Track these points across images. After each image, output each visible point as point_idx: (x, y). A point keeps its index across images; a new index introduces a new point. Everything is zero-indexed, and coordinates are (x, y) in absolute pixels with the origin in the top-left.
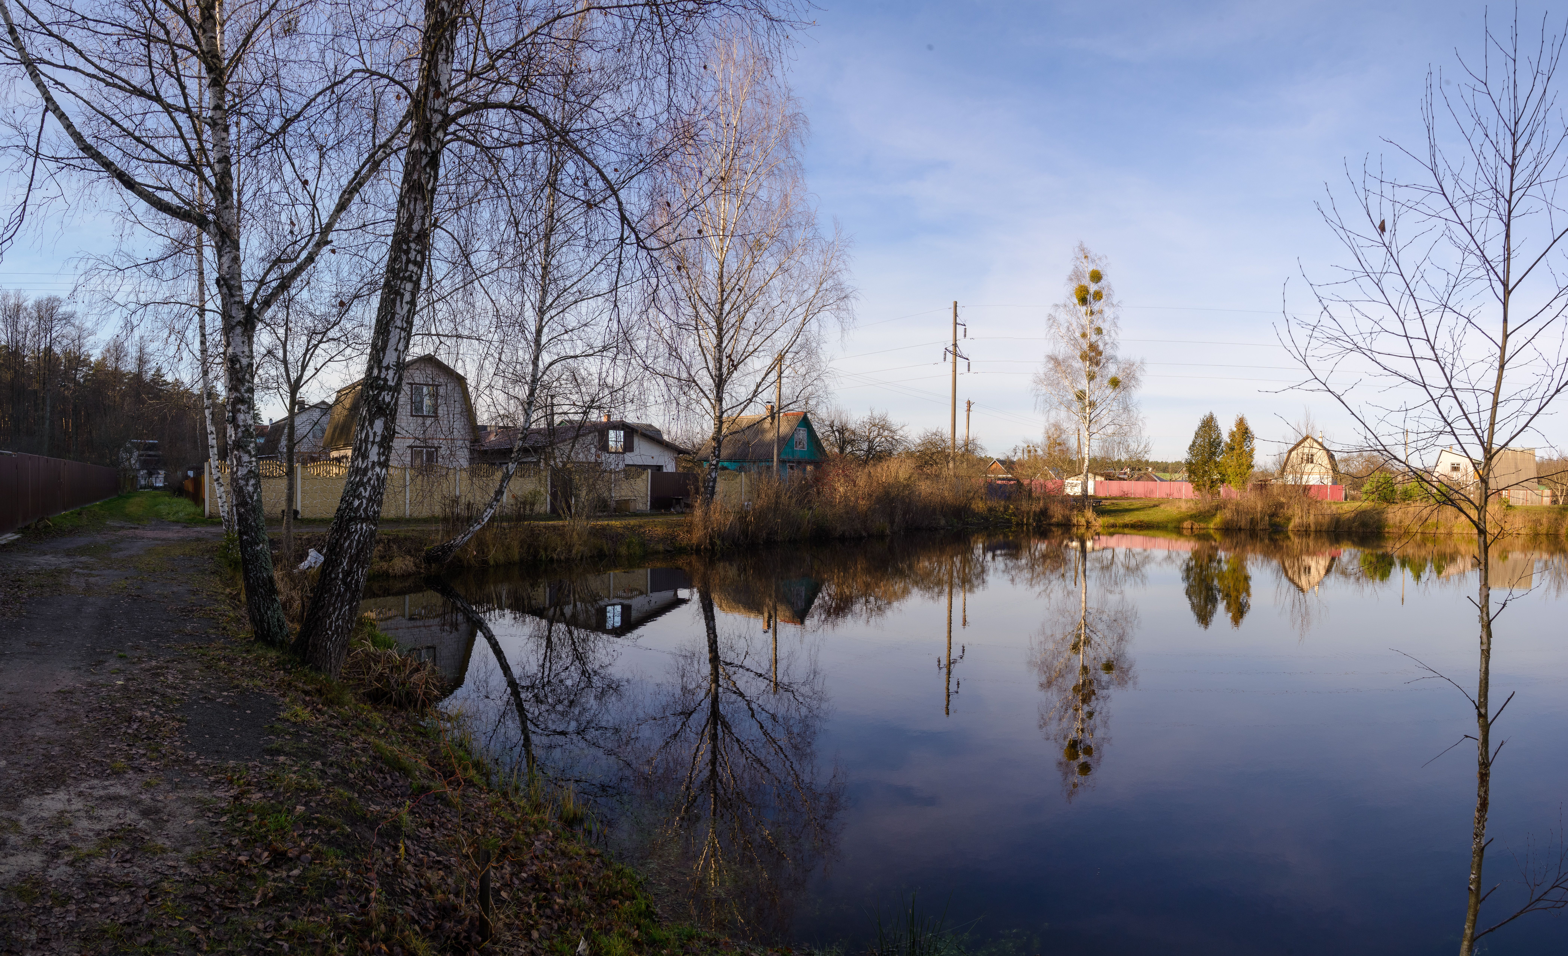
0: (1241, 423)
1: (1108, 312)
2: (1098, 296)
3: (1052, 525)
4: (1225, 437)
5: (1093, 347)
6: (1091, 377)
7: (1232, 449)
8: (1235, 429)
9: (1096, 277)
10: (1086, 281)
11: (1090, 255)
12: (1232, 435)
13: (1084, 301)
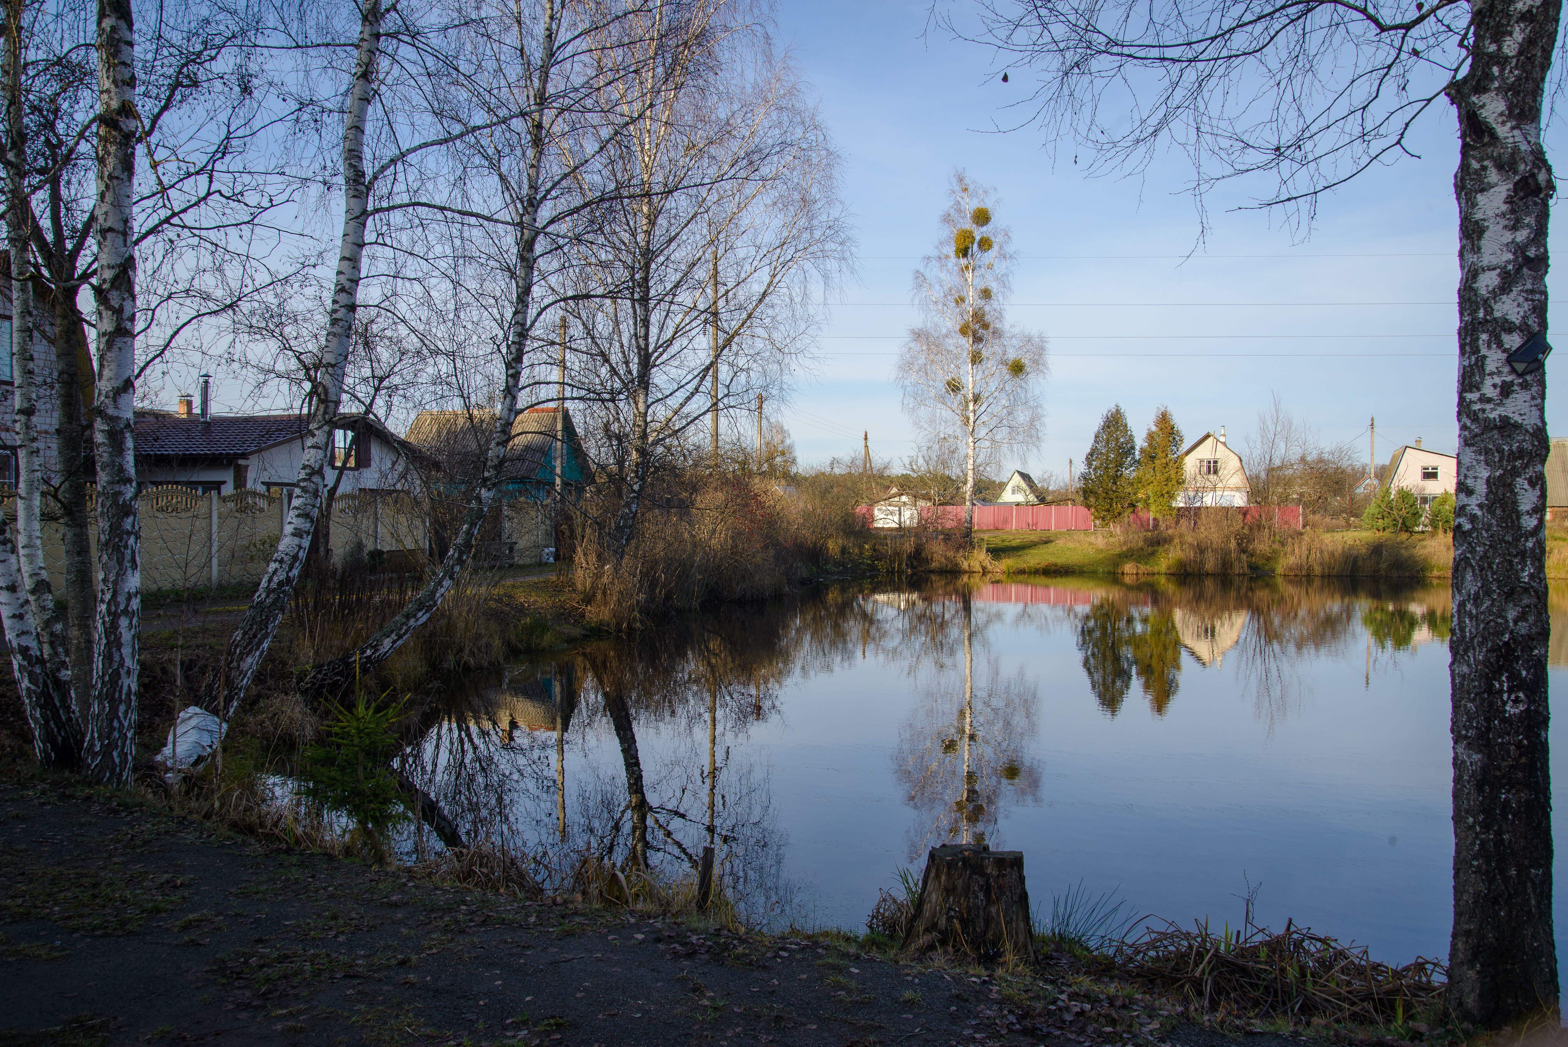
0: (1164, 421)
1: (1001, 267)
2: (985, 244)
3: (932, 572)
4: (1140, 442)
5: (979, 317)
6: (976, 359)
7: (1153, 458)
8: (1154, 429)
9: (982, 217)
10: (968, 224)
11: (971, 187)
12: (1151, 436)
13: (964, 252)
